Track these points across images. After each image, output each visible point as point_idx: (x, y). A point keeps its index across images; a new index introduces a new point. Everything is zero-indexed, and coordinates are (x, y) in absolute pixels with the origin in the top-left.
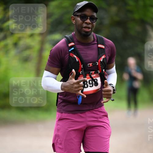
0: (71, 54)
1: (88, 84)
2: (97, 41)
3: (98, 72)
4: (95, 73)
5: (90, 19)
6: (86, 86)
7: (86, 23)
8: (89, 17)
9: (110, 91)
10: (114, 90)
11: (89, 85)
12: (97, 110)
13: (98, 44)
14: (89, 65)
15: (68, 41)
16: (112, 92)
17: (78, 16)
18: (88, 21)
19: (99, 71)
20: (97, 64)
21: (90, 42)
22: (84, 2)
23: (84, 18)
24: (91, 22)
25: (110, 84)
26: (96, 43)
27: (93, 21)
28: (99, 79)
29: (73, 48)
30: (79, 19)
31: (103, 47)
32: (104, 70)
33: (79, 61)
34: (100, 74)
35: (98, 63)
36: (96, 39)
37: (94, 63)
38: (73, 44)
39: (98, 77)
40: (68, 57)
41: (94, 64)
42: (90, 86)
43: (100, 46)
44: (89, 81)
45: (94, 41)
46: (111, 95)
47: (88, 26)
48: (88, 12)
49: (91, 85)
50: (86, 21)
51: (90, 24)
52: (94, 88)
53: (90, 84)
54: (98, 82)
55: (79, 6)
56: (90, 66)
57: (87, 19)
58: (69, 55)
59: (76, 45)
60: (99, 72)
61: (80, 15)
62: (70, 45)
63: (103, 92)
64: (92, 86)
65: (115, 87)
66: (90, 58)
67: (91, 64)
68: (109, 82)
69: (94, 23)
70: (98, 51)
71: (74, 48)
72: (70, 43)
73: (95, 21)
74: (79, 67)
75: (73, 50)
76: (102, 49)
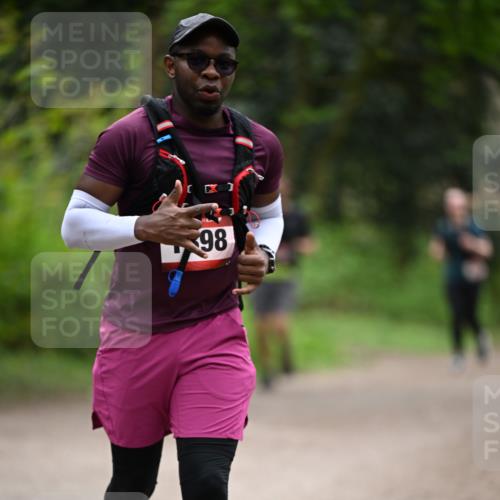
0: (161, 151)
1: (199, 240)
2: (234, 129)
3: (230, 212)
4: (221, 214)
5: (215, 66)
7: (206, 77)
8: (212, 61)
9: (259, 264)
10: (271, 263)
11: (201, 245)
13: (236, 136)
14: (209, 188)
16: (264, 269)
17: (181, 56)
18: (211, 71)
19: (232, 209)
20: (231, 190)
22: (201, 15)
23: (199, 61)
24: (218, 74)
25: (261, 246)
27: (226, 71)
28: (230, 231)
29: (168, 137)
30: (184, 65)
31: (251, 144)
32: (245, 207)
33: (184, 173)
34: (232, 217)
35: (232, 185)
37: (222, 183)
38: (168, 124)
39: (229, 225)
40: (152, 156)
41: (221, 188)
43: (240, 140)
44: (203, 234)
46: (260, 275)
47: (212, 85)
48: (212, 46)
49: (207, 246)
50: (204, 69)
51: (216, 78)
52: (214, 255)
53: (204, 242)
54: (226, 239)
55: (184, 28)
56: (211, 192)
57: (208, 65)
58: (157, 153)
60: (233, 213)
61: (188, 54)
62: (161, 127)
63: (239, 266)
64: (210, 249)
65: (274, 255)
66: (212, 170)
67: (213, 186)
68: (259, 241)
69: (228, 77)
70: (236, 152)
71: (172, 135)
72: (160, 121)
73: (230, 70)
75: (166, 141)
76: (248, 148)
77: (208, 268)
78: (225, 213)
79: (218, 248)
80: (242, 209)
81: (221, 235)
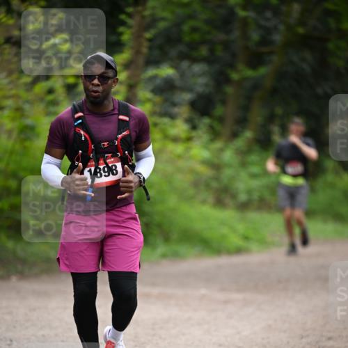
0: (77, 129)
1: (102, 172)
2: (119, 111)
3: (118, 155)
4: (112, 157)
5: (98, 79)
6: (99, 175)
7: (94, 85)
8: (97, 76)
9: (131, 182)
11: (103, 174)
12: (119, 209)
13: (119, 114)
14: (104, 145)
15: (75, 110)
19: (119, 153)
20: (116, 144)
21: (106, 111)
24: (100, 83)
25: (136, 173)
26: (117, 112)
28: (119, 165)
29: (80, 121)
31: (127, 119)
32: (126, 152)
33: (89, 139)
34: (120, 157)
35: (117, 142)
36: (117, 107)
37: (111, 141)
38: (80, 114)
39: (118, 162)
40: (73, 132)
41: (111, 144)
42: (105, 176)
43: (121, 117)
44: (104, 168)
45: (113, 110)
46: (131, 187)
47: (96, 89)
49: (107, 174)
50: (93, 81)
52: (112, 178)
53: (104, 172)
54: (117, 169)
57: (95, 78)
58: (75, 130)
59: (86, 116)
62: (77, 116)
63: (121, 184)
64: (109, 175)
67: (106, 143)
70: (119, 125)
71: (82, 120)
72: (77, 112)
74: (88, 147)
75: (80, 123)
76: (126, 121)
77: (108, 185)
78: (114, 156)
79: (113, 174)
80: (125, 154)
81: (114, 168)
